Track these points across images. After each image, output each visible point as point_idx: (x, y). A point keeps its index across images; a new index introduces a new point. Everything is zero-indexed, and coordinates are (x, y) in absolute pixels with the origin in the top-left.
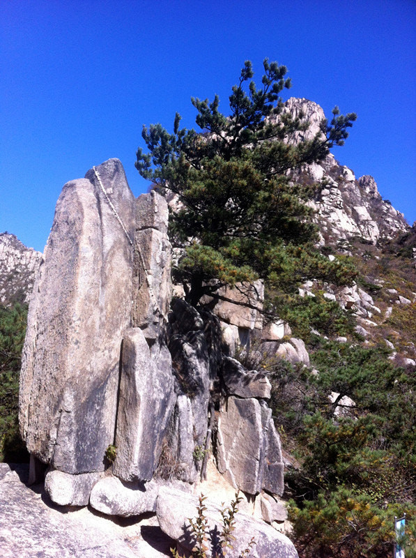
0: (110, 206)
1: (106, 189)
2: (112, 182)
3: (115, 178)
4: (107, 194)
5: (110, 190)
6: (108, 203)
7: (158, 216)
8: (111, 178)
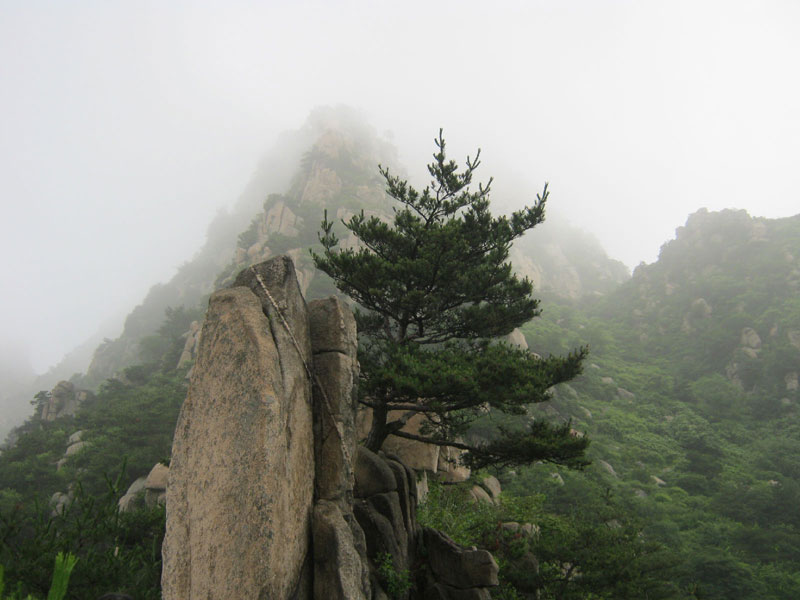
0: (285, 327)
1: (277, 302)
2: (285, 290)
3: (286, 284)
4: (280, 309)
5: (283, 303)
6: (282, 323)
7: (345, 334)
8: (281, 285)
